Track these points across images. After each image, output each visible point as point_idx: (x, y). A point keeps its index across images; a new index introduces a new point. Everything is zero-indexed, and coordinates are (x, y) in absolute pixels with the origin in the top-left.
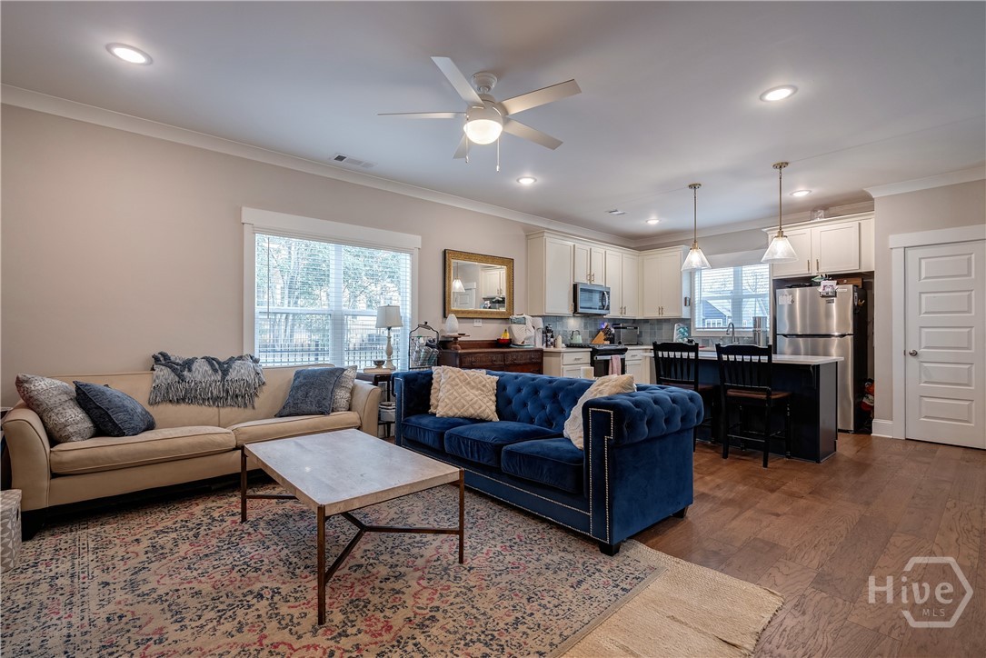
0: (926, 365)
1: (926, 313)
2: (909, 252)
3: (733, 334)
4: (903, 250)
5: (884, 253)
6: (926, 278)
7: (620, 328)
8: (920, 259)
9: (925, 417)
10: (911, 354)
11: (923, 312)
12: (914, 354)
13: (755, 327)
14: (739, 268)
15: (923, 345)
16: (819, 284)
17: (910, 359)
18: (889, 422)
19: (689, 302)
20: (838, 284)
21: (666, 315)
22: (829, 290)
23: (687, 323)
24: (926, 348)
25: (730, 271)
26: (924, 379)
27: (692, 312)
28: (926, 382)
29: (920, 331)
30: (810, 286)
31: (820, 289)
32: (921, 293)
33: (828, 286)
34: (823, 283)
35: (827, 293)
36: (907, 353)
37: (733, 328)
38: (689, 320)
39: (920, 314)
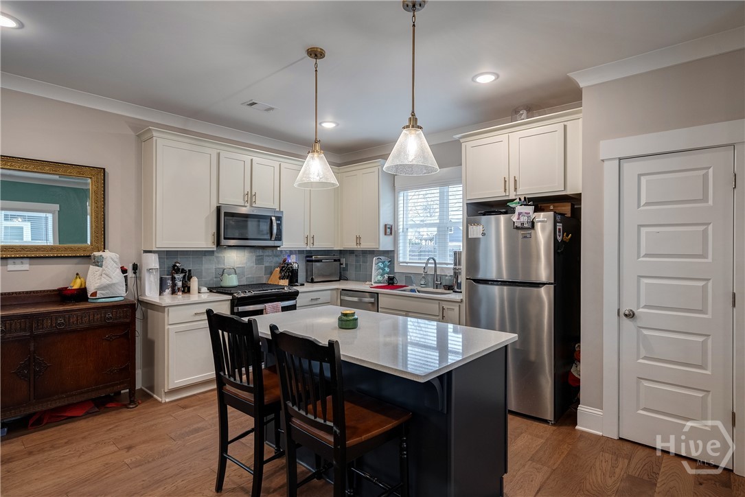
0: (646, 332)
1: (646, 255)
2: (626, 166)
3: (435, 271)
4: (617, 161)
5: (593, 166)
6: (647, 204)
7: (312, 261)
8: (640, 176)
9: (645, 409)
10: (626, 315)
11: (643, 253)
12: (631, 315)
13: (455, 264)
14: (445, 189)
15: (642, 304)
16: (513, 211)
17: (626, 321)
18: (597, 412)
19: (390, 230)
20: (535, 211)
21: (365, 245)
22: (524, 219)
23: (390, 255)
24: (646, 307)
25: (435, 191)
26: (643, 353)
27: (395, 242)
28: (645, 358)
29: (639, 282)
30: (506, 213)
31: (515, 218)
32: (640, 226)
33: (524, 213)
34: (519, 209)
35: (523, 224)
36: (622, 314)
37: (435, 263)
38: (393, 252)
39: (639, 257)
